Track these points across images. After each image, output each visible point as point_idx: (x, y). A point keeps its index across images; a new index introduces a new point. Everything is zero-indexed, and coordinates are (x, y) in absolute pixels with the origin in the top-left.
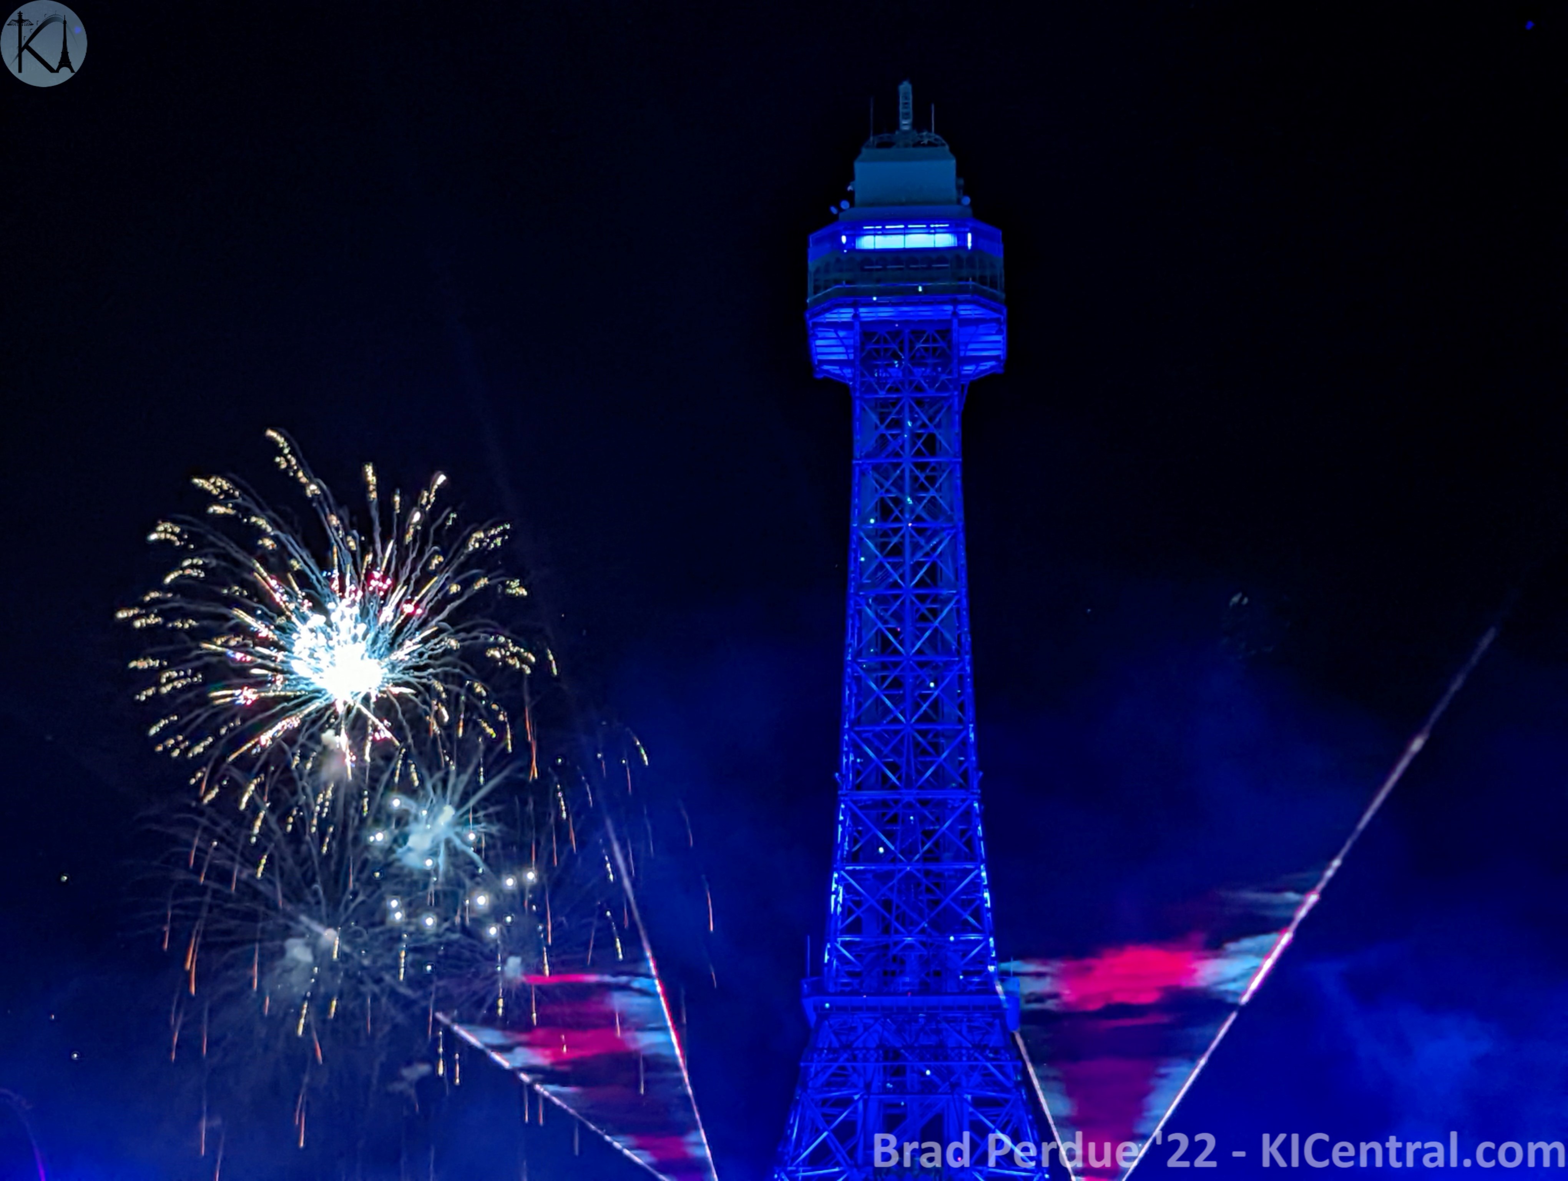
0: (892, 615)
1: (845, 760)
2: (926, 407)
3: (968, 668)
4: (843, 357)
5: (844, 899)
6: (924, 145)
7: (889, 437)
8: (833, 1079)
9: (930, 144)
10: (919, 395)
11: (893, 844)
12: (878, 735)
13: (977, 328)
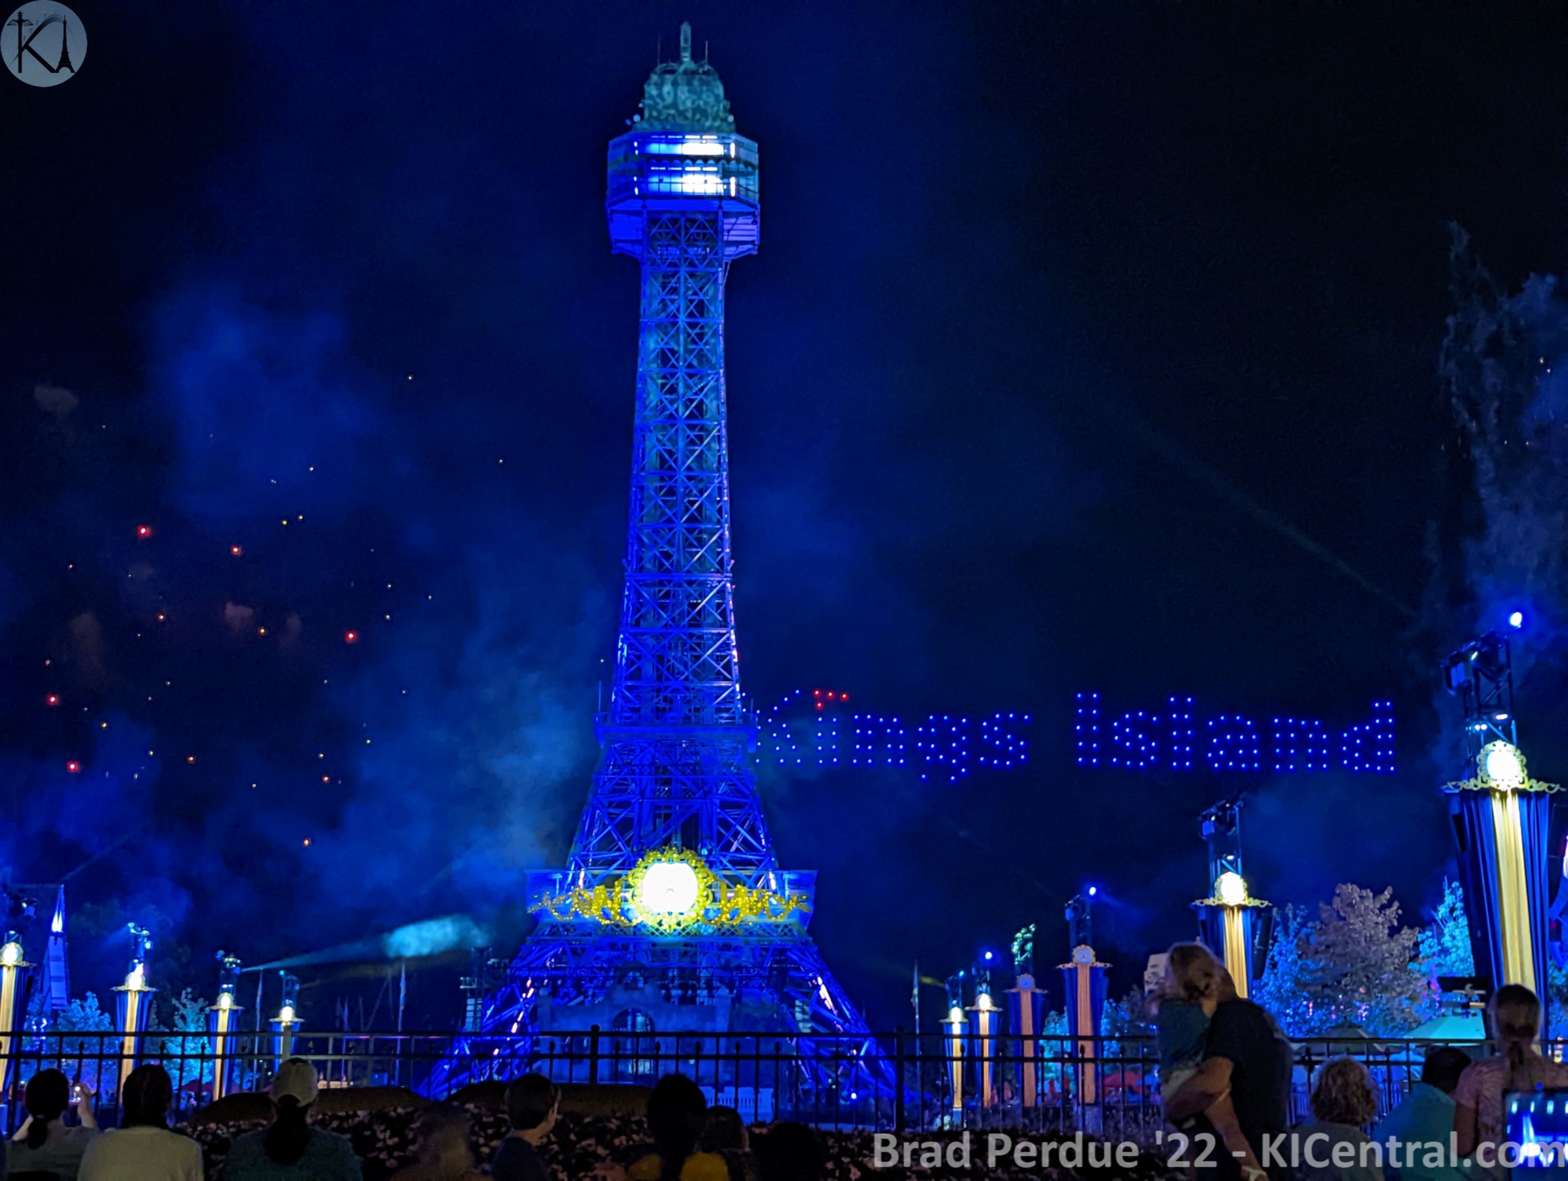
0: (670, 439)
1: (630, 550)
2: (698, 279)
4: (635, 238)
5: (628, 654)
6: (699, 73)
7: (669, 303)
8: (617, 787)
9: (704, 73)
10: (692, 270)
11: (666, 613)
12: (654, 531)
13: (737, 219)
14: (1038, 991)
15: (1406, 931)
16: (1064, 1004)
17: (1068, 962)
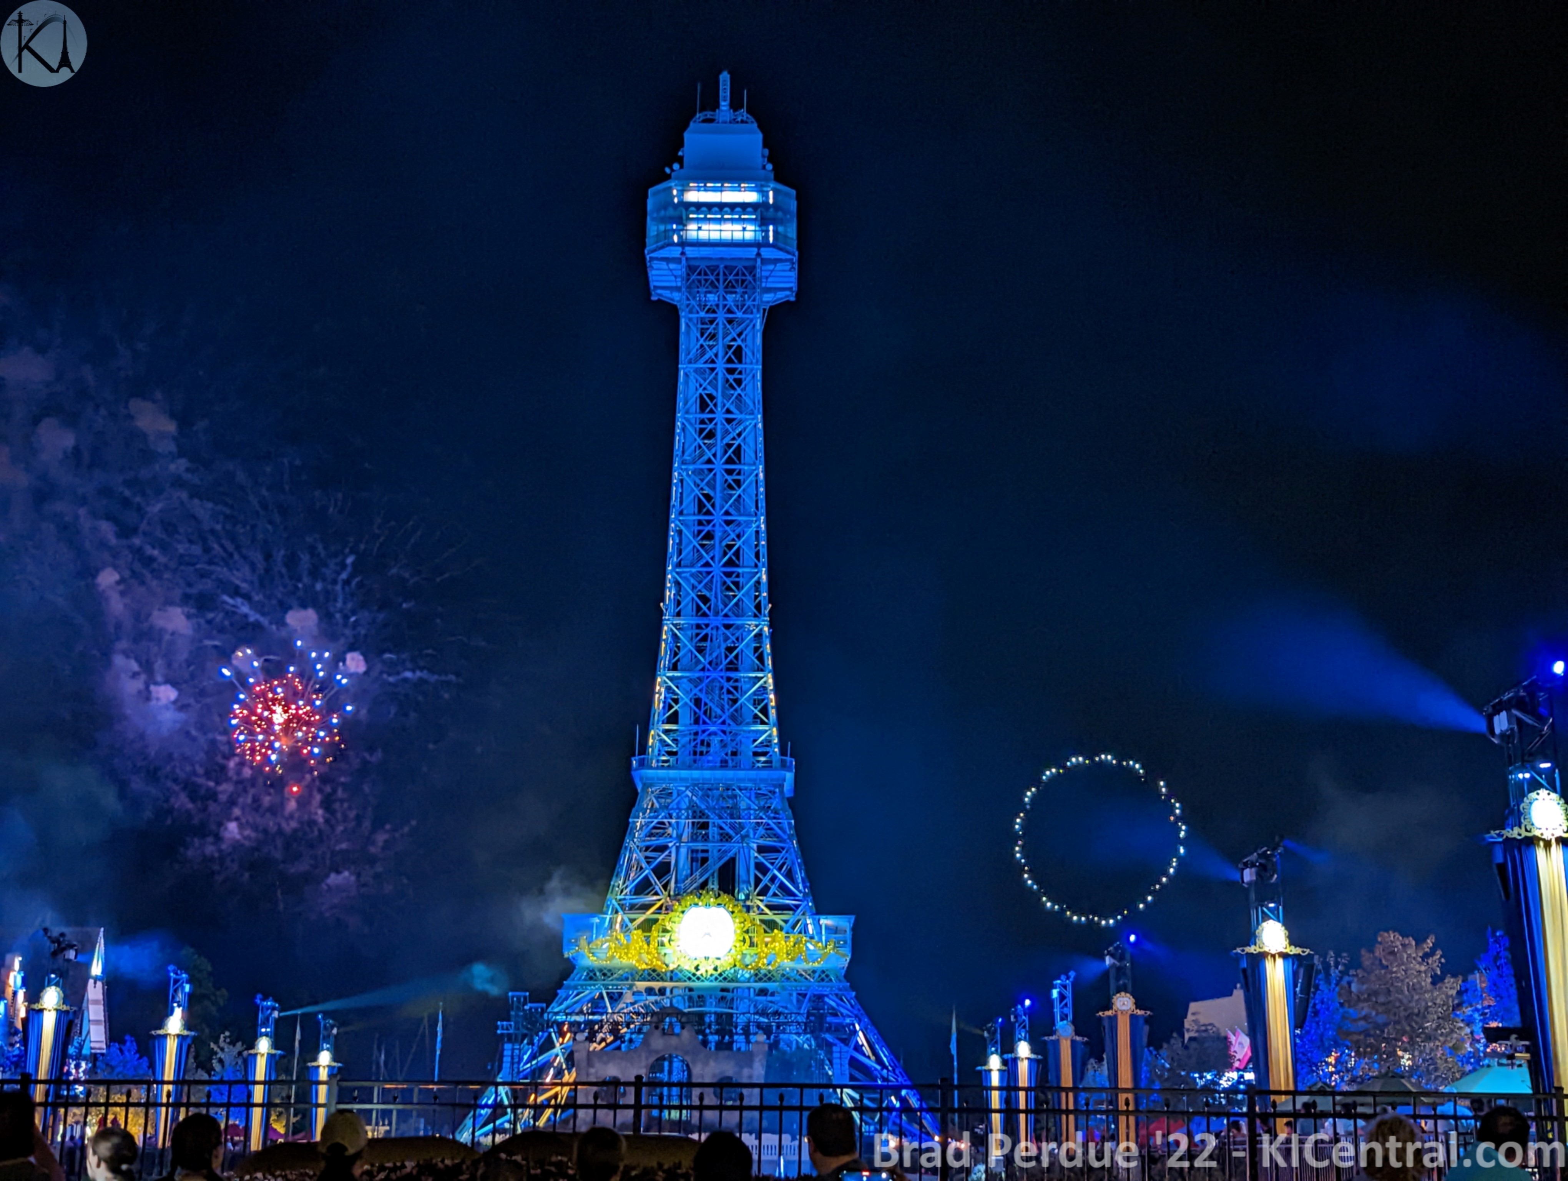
0: (708, 484)
1: (668, 593)
2: (736, 325)
3: (763, 526)
4: (674, 284)
5: (665, 698)
6: (738, 122)
7: (708, 349)
8: (654, 831)
9: (742, 122)
10: (730, 316)
11: (704, 657)
12: (692, 575)
13: (775, 265)
14: (1078, 1038)
15: (1449, 980)
16: (1103, 1051)
17: (1108, 1010)
